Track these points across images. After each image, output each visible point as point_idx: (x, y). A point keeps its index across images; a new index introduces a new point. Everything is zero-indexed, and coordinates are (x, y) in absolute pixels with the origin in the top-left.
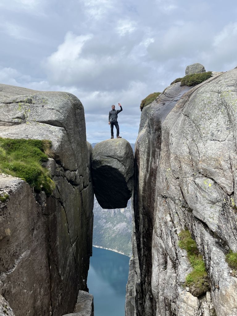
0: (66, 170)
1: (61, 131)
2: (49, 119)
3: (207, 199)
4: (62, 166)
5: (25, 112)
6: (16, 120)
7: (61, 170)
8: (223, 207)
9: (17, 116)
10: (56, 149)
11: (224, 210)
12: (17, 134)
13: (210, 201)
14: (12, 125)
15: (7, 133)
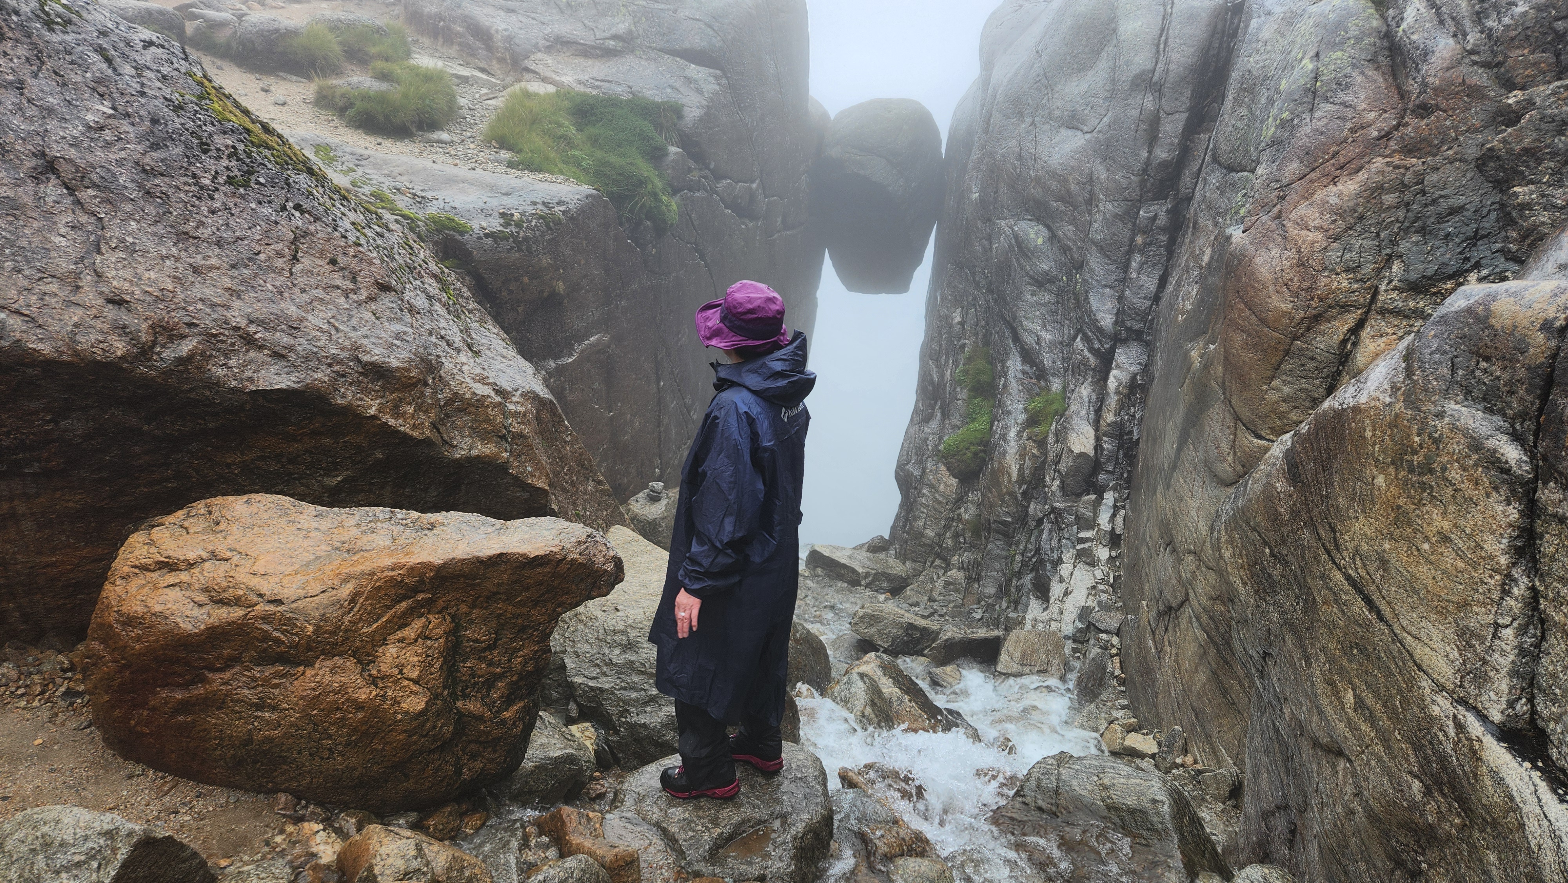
0: (718, 176)
1: (711, 79)
2: (687, 45)
3: (1027, 274)
4: (708, 168)
5: (635, 23)
6: (612, 43)
7: (705, 177)
8: (1057, 295)
9: (614, 31)
10: (690, 125)
11: (1058, 302)
12: (609, 81)
13: (1032, 278)
14: (602, 56)
15: (586, 77)
